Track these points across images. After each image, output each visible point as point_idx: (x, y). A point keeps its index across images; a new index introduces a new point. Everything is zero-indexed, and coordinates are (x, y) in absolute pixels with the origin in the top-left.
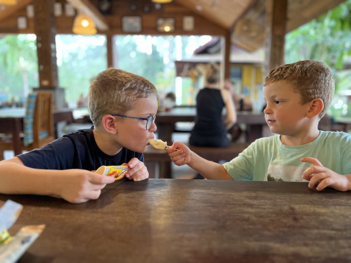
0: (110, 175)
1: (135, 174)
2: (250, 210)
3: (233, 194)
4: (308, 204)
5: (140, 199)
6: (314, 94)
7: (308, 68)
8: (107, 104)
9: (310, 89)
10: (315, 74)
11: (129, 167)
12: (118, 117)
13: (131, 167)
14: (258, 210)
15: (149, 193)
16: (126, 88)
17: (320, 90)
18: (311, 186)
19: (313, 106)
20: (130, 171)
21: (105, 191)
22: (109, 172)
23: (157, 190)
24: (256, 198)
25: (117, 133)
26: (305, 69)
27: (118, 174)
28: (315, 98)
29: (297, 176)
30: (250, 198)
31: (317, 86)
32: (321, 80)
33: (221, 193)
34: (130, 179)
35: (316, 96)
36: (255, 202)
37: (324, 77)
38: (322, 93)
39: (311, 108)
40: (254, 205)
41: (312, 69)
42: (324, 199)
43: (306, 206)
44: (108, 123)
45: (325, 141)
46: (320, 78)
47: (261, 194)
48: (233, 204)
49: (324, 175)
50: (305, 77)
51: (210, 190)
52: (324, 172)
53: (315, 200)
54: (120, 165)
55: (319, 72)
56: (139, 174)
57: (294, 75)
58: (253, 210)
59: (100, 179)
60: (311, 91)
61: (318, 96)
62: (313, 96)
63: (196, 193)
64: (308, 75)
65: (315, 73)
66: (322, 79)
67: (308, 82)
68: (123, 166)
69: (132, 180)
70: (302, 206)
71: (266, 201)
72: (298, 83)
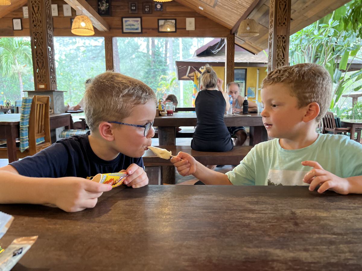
0: (107, 182)
1: (134, 181)
2: (251, 215)
3: (234, 199)
4: (309, 208)
5: (139, 207)
6: (311, 98)
7: (306, 72)
8: (103, 110)
9: (307, 93)
10: (313, 78)
11: (127, 174)
12: (115, 124)
13: (130, 174)
14: (259, 215)
15: (148, 200)
16: (123, 95)
17: (316, 94)
18: (312, 189)
19: (309, 110)
20: (129, 178)
21: (103, 199)
22: (106, 180)
23: (156, 197)
24: (257, 203)
25: (114, 139)
26: (303, 72)
27: (115, 181)
28: (311, 102)
29: (296, 180)
30: (251, 203)
31: (314, 90)
32: (318, 84)
33: (222, 198)
34: (128, 186)
35: (313, 100)
36: (256, 207)
37: (321, 81)
38: (318, 97)
39: (307, 112)
40: (255, 210)
41: (310, 72)
42: (326, 203)
43: (307, 210)
44: (105, 130)
45: (324, 144)
46: (317, 82)
47: (262, 199)
48: (234, 210)
49: (324, 178)
50: (303, 81)
51: (211, 196)
52: (325, 175)
53: (316, 204)
54: (118, 172)
55: (317, 75)
56: (138, 180)
57: (292, 78)
58: (254, 216)
59: (97, 188)
60: (307, 95)
61: (314, 100)
62: (310, 100)
63: (196, 199)
64: (306, 79)
65: (313, 76)
66: (320, 84)
67: (305, 85)
68: (121, 173)
69: (131, 187)
70: (303, 210)
71: (268, 206)
72: (295, 86)
